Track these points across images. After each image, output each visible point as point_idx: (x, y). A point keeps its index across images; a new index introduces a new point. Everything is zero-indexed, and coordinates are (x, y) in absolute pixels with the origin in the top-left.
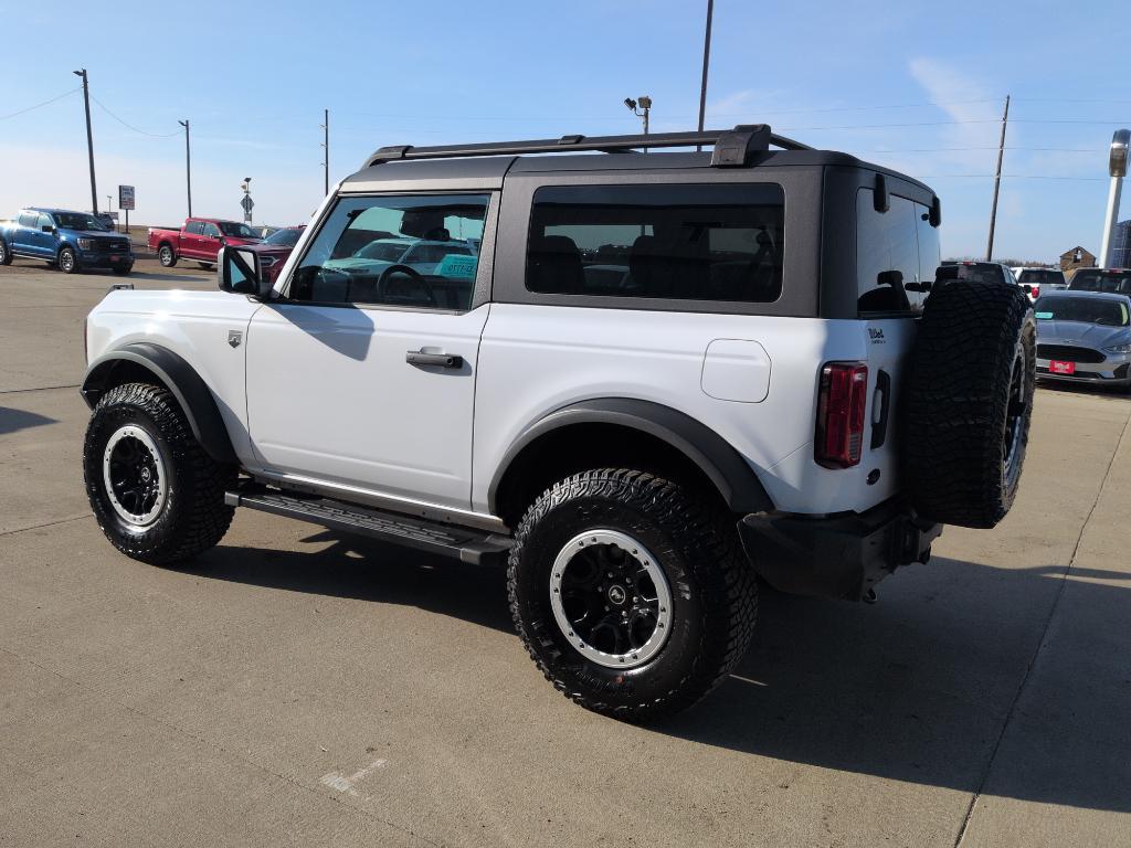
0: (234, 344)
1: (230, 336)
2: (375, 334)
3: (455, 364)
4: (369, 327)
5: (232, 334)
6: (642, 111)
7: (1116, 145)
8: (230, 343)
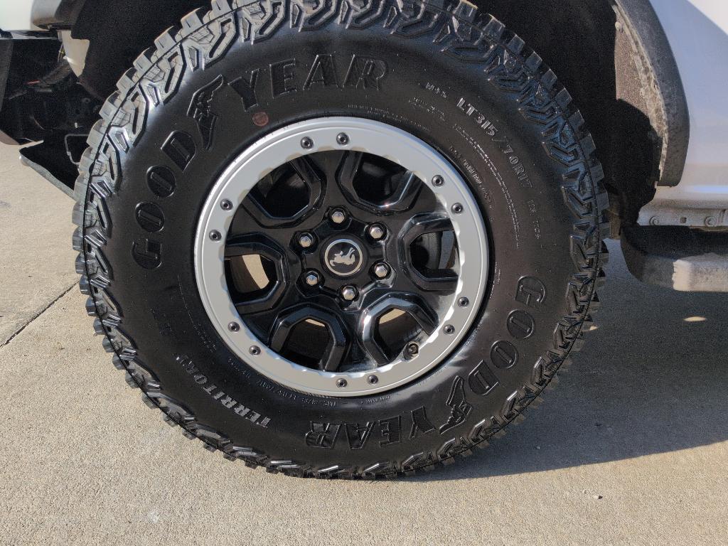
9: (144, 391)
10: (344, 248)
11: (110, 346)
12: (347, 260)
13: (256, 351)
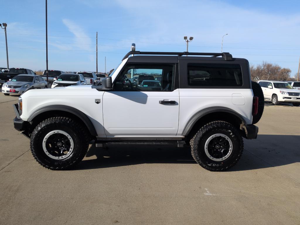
0: (98, 103)
1: (96, 101)
2: (148, 97)
3: (173, 103)
4: (146, 96)
5: (96, 100)
6: (4, 27)
7: (133, 47)
8: (96, 103)
9: (36, 159)
10: (59, 143)
11: (33, 154)
12: (60, 144)
13: (49, 154)
